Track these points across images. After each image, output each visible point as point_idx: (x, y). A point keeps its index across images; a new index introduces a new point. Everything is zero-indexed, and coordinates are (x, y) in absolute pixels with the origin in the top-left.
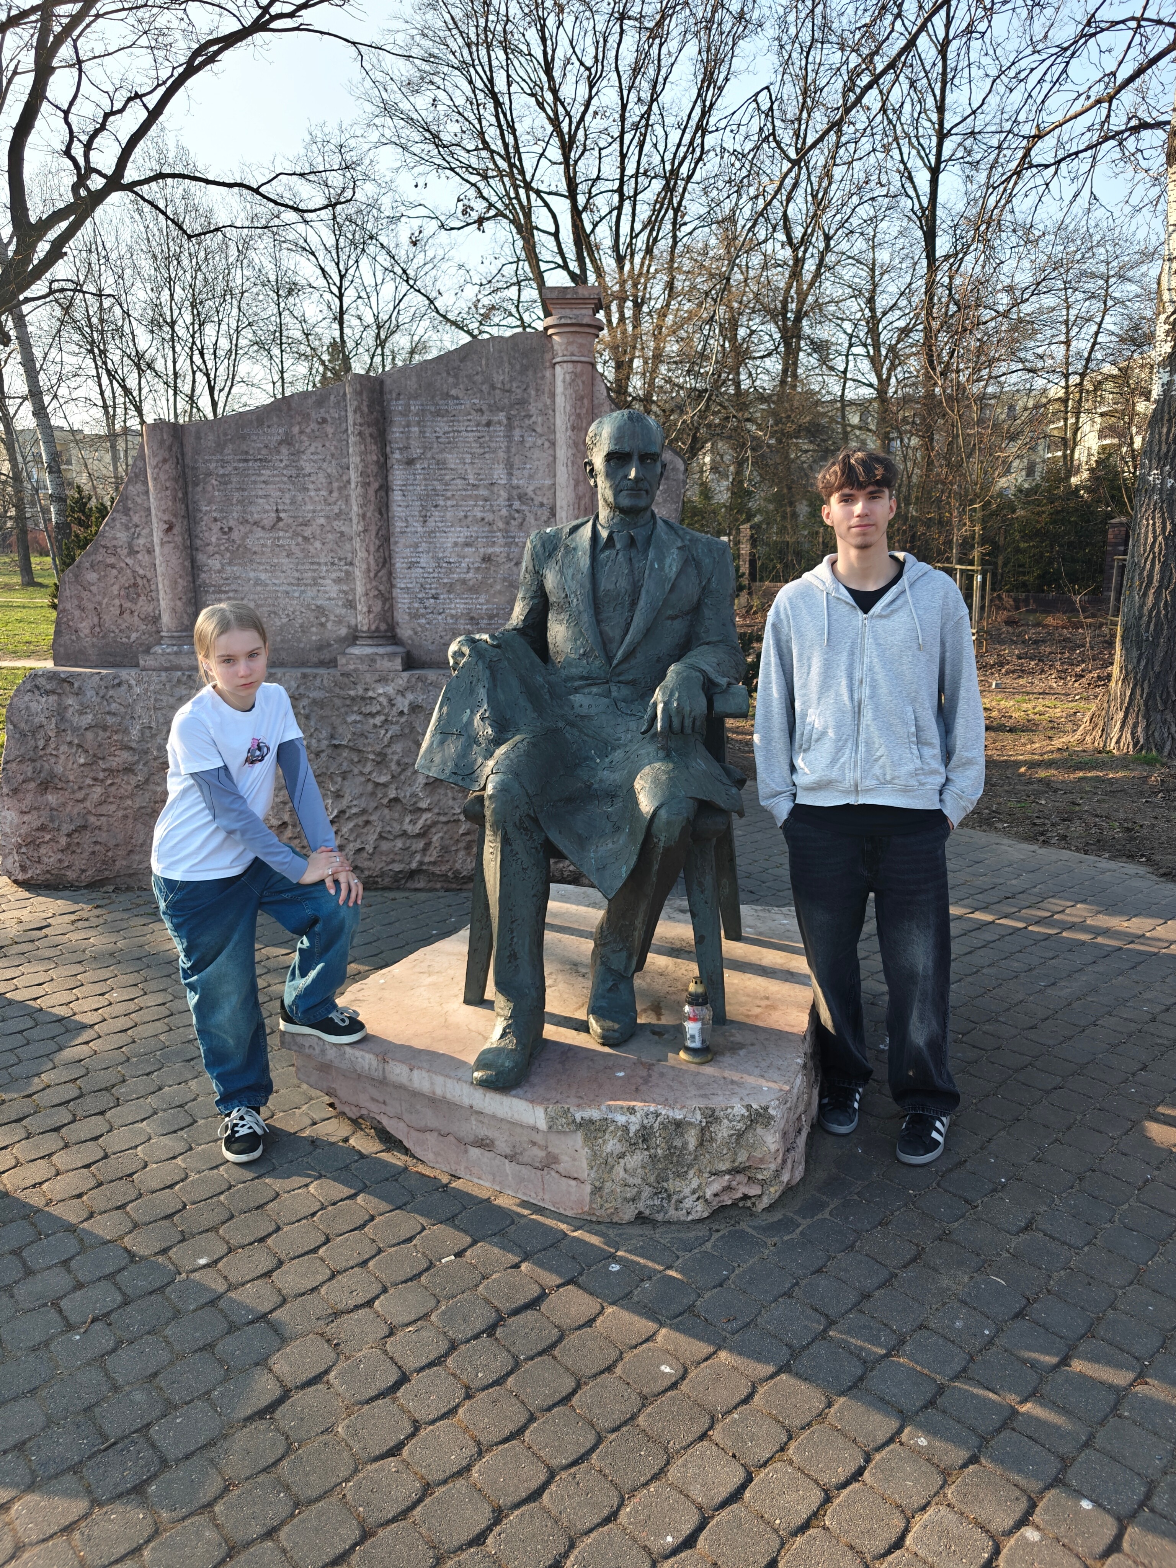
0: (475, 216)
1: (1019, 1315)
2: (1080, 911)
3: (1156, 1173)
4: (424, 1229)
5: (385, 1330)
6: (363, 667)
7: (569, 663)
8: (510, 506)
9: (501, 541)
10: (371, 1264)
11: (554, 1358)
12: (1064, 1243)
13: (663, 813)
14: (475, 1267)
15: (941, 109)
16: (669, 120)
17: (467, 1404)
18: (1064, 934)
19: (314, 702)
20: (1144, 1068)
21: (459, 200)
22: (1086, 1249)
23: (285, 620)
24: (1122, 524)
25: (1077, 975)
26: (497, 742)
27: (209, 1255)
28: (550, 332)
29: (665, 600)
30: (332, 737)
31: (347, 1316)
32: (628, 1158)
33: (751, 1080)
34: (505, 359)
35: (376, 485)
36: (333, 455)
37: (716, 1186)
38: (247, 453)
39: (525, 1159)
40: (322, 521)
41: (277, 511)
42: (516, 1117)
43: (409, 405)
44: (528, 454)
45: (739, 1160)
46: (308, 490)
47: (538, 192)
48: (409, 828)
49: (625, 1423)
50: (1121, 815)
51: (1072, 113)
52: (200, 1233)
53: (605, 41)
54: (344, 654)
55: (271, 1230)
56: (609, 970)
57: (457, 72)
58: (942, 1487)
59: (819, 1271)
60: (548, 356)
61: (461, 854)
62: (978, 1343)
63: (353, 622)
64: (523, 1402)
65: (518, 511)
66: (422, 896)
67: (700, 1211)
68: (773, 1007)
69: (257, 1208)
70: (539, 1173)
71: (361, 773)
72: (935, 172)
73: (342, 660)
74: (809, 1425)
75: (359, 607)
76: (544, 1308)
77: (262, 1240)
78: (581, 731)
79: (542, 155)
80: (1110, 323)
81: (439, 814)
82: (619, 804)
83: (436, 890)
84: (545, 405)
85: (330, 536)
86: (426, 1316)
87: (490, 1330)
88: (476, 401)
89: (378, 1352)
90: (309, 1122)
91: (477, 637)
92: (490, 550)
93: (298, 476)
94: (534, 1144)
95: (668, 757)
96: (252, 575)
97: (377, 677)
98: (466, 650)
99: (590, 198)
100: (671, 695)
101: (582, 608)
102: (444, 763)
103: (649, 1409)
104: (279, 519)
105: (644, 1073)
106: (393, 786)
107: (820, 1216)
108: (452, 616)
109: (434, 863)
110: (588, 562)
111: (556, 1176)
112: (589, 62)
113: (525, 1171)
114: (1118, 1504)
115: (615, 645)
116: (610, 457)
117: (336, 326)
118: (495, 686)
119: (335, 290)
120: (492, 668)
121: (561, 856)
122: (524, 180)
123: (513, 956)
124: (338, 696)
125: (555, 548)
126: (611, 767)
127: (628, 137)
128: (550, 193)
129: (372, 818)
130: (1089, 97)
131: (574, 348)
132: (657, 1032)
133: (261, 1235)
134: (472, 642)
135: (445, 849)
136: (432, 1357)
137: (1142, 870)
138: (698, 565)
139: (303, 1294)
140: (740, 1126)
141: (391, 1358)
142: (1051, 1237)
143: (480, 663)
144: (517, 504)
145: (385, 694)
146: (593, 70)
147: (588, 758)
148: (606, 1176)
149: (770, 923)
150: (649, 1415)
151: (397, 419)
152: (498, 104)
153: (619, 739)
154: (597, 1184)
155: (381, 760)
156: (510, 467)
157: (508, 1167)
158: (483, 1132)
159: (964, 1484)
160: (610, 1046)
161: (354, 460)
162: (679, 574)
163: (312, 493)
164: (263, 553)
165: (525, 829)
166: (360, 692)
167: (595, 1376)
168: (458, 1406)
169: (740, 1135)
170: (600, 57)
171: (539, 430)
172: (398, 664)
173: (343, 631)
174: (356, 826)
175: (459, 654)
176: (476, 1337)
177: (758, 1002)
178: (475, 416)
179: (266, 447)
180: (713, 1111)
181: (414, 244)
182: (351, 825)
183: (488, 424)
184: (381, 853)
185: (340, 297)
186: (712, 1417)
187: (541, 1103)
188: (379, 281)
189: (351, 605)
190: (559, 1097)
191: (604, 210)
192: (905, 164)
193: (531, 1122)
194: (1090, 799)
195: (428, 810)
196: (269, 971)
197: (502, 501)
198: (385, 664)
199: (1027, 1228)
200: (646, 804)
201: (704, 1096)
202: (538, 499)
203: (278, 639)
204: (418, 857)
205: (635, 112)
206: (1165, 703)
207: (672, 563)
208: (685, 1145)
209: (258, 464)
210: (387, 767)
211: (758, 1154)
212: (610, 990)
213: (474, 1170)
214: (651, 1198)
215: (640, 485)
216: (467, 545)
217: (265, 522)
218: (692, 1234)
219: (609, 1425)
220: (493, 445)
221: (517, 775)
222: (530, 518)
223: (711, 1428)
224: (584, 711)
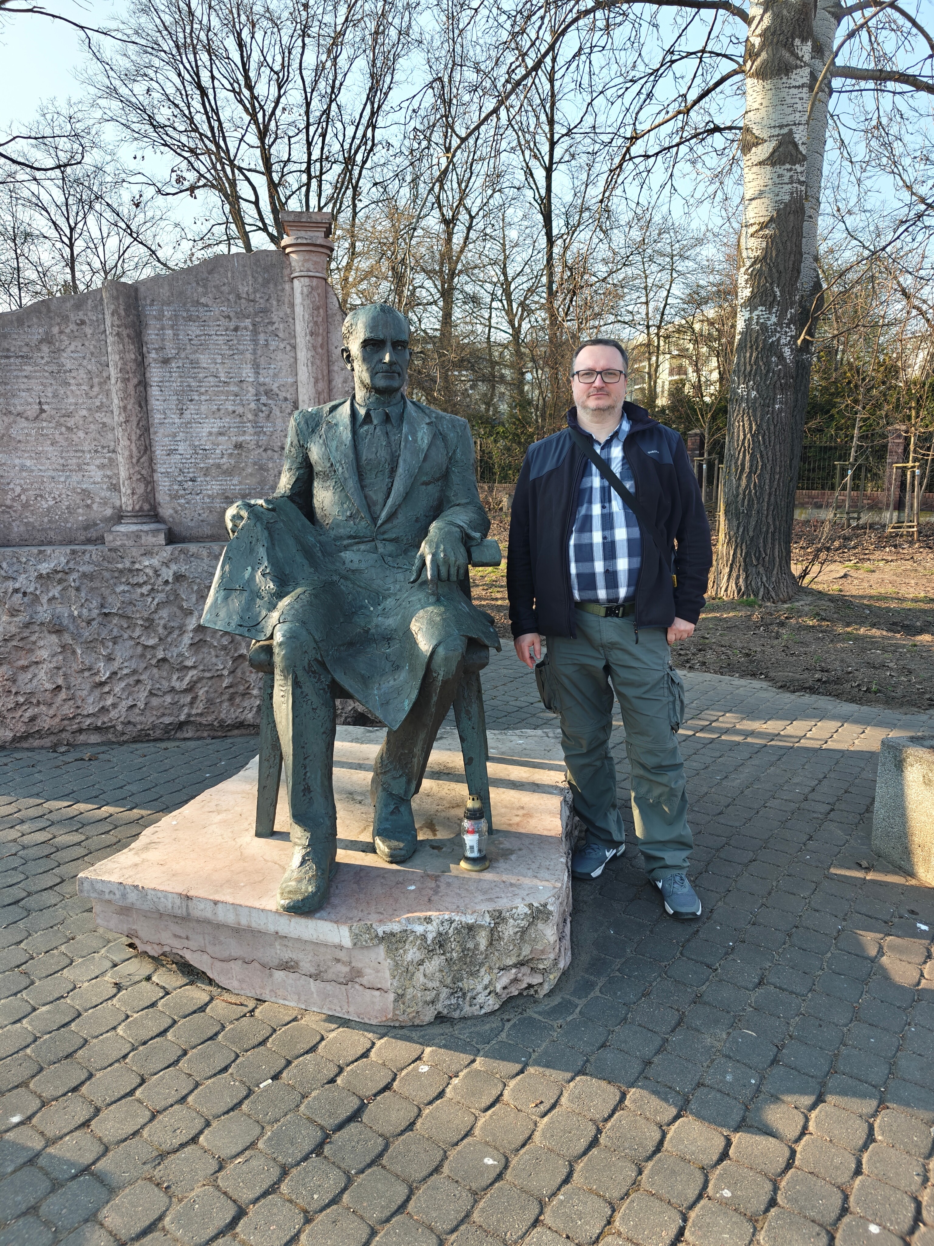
0: (187, 184)
1: (774, 1062)
2: (729, 719)
3: (844, 923)
4: (237, 1056)
5: (215, 1166)
6: (130, 543)
7: (337, 525)
8: (258, 400)
9: (251, 430)
10: (190, 1099)
11: (384, 1167)
12: (792, 992)
13: (441, 651)
14: (293, 1088)
15: (551, 122)
16: (346, 118)
17: (308, 1228)
18: (723, 737)
19: (84, 575)
20: (810, 838)
21: (173, 171)
22: (810, 995)
23: (51, 503)
24: (696, 434)
25: (741, 769)
26: (280, 595)
27: (21, 1112)
28: (288, 250)
29: (420, 468)
30: (102, 606)
31: (173, 1157)
32: (427, 964)
33: (527, 882)
34: (249, 272)
35: (135, 381)
36: (92, 354)
37: (505, 980)
38: (8, 350)
39: (330, 976)
40: (85, 413)
41: (40, 403)
42: (322, 937)
43: (163, 311)
44: (272, 356)
45: (524, 953)
46: (69, 384)
47: (240, 169)
48: (177, 685)
49: (462, 1222)
50: (739, 645)
51: (656, 122)
52: (10, 1090)
53: (290, 53)
54: (110, 531)
55: (83, 1078)
56: (391, 794)
57: (168, 67)
58: (754, 1235)
59: (603, 1046)
60: (286, 272)
61: (225, 705)
62: (749, 1092)
63: (118, 504)
64: (362, 1218)
65: (265, 405)
66: (192, 744)
67: (492, 1004)
68: (528, 815)
69: (67, 1057)
70: (343, 987)
71: (131, 638)
72: (549, 171)
73: (108, 538)
74: (627, 1194)
75: (123, 490)
76: (365, 1118)
77: (75, 1089)
78: (354, 583)
79: (241, 140)
80: (677, 290)
81: (203, 670)
82: (396, 646)
83: (204, 738)
84: (286, 314)
85: (92, 426)
86: (252, 1145)
87: (318, 1149)
88: (224, 309)
89: (211, 1189)
90: (111, 964)
91: (253, 502)
92: (241, 439)
93: (59, 372)
94: (338, 961)
95: (438, 602)
96: (17, 461)
97: (143, 552)
98: (244, 514)
99: (283, 176)
100: (437, 547)
101: (347, 476)
102: (230, 617)
103: (481, 1204)
104: (42, 411)
105: (433, 884)
106: (161, 648)
107: (592, 995)
108: (209, 496)
109: (201, 715)
110: (350, 435)
111: (361, 988)
112: (277, 68)
113: (330, 987)
114: (898, 1224)
115: (378, 507)
116: (366, 344)
117: (68, 270)
118: (273, 544)
119: (66, 240)
120: (269, 528)
121: (346, 695)
122: (229, 159)
123: (307, 790)
124: (107, 569)
125: (318, 425)
126: (385, 613)
127: (312, 129)
128: (249, 170)
129: (142, 678)
130: (667, 112)
131: (309, 265)
132: (436, 846)
133: (73, 1085)
134: (249, 506)
135: (210, 702)
136: (265, 1186)
137: (765, 684)
138: (444, 439)
139: (125, 1140)
140: (524, 923)
141: (225, 1193)
142: (780, 988)
143: (258, 524)
144: (264, 399)
145: (151, 566)
146: (281, 75)
147: (362, 607)
148: (407, 983)
149: (509, 744)
150: (483, 1210)
151: (152, 322)
152: (203, 93)
153: (389, 589)
154: (400, 992)
155: (149, 625)
156: (256, 367)
157: (313, 985)
158: (287, 955)
159: (771, 1228)
160: (397, 863)
161: (114, 358)
162: (430, 446)
163: (74, 388)
164: (28, 442)
165: (314, 672)
166: (128, 565)
167: (425, 1179)
168: (299, 1232)
169: (524, 931)
170: (286, 64)
171: (281, 335)
172: (161, 539)
173: (109, 512)
174: (128, 685)
175: (237, 517)
176: (306, 1158)
177: (516, 812)
178: (223, 322)
179: (27, 345)
180: (501, 913)
181: (137, 205)
182: (123, 684)
183: (236, 329)
184: (152, 708)
185: (71, 246)
186: (540, 1202)
187: (345, 923)
188: (105, 235)
189: (115, 488)
190: (360, 915)
191: (295, 187)
192: (527, 164)
193: (336, 941)
194: (714, 634)
195: (194, 667)
196: (53, 824)
197: (250, 396)
198: (150, 540)
199: (760, 983)
200: (425, 645)
201: (490, 900)
202: (282, 395)
203: (46, 520)
204: (186, 710)
205: (317, 107)
206: (758, 559)
207: (424, 436)
208: (477, 946)
209: (20, 360)
210: (155, 631)
211: (539, 947)
212: (392, 813)
213: (279, 992)
214: (448, 998)
215: (394, 368)
216: (221, 434)
217: (29, 413)
218: (487, 1027)
219: (448, 1227)
220: (241, 347)
221: (304, 623)
222: (276, 411)
223: (541, 1213)
224: (355, 566)
